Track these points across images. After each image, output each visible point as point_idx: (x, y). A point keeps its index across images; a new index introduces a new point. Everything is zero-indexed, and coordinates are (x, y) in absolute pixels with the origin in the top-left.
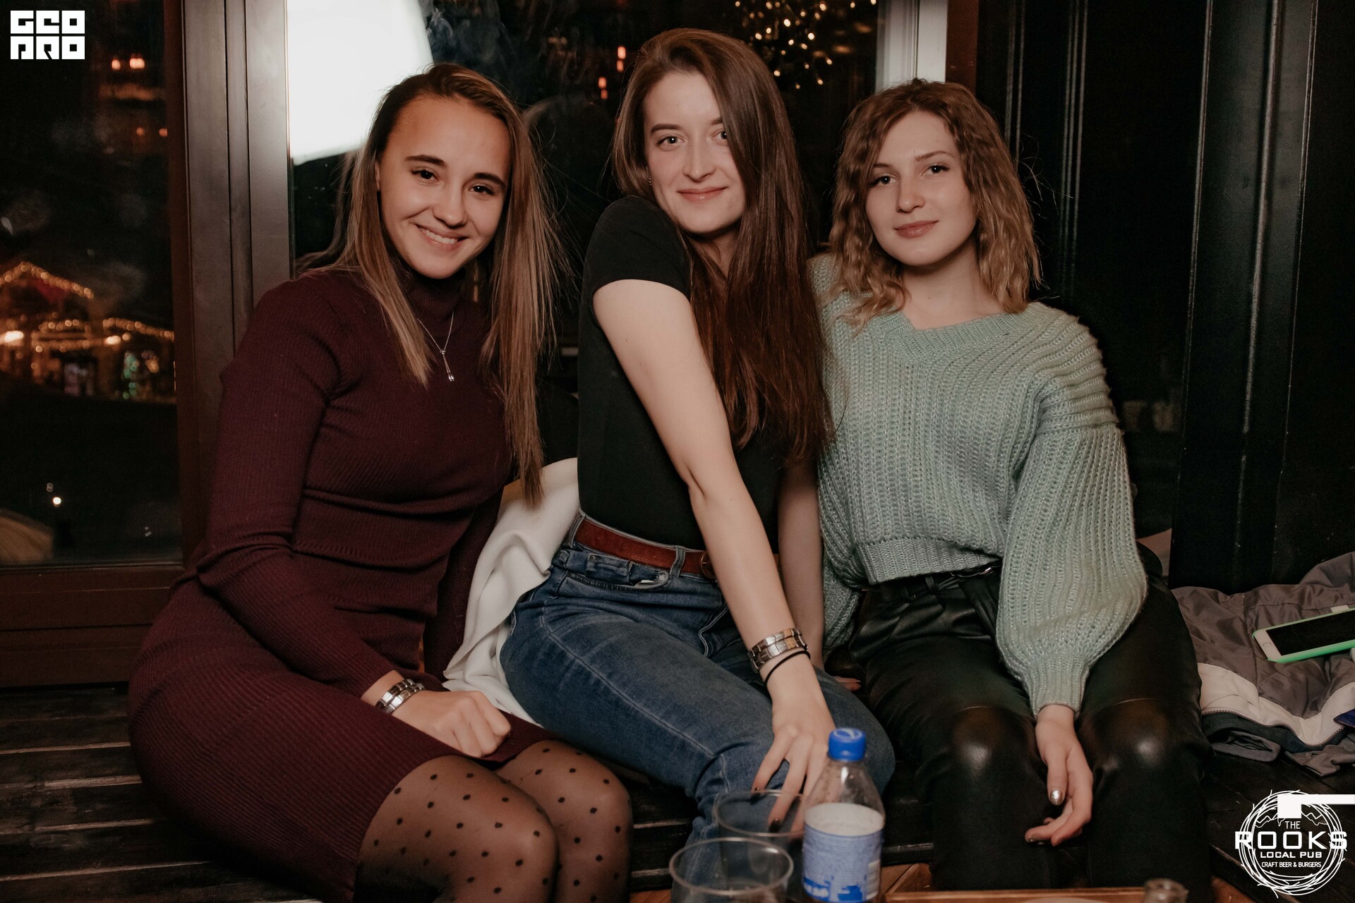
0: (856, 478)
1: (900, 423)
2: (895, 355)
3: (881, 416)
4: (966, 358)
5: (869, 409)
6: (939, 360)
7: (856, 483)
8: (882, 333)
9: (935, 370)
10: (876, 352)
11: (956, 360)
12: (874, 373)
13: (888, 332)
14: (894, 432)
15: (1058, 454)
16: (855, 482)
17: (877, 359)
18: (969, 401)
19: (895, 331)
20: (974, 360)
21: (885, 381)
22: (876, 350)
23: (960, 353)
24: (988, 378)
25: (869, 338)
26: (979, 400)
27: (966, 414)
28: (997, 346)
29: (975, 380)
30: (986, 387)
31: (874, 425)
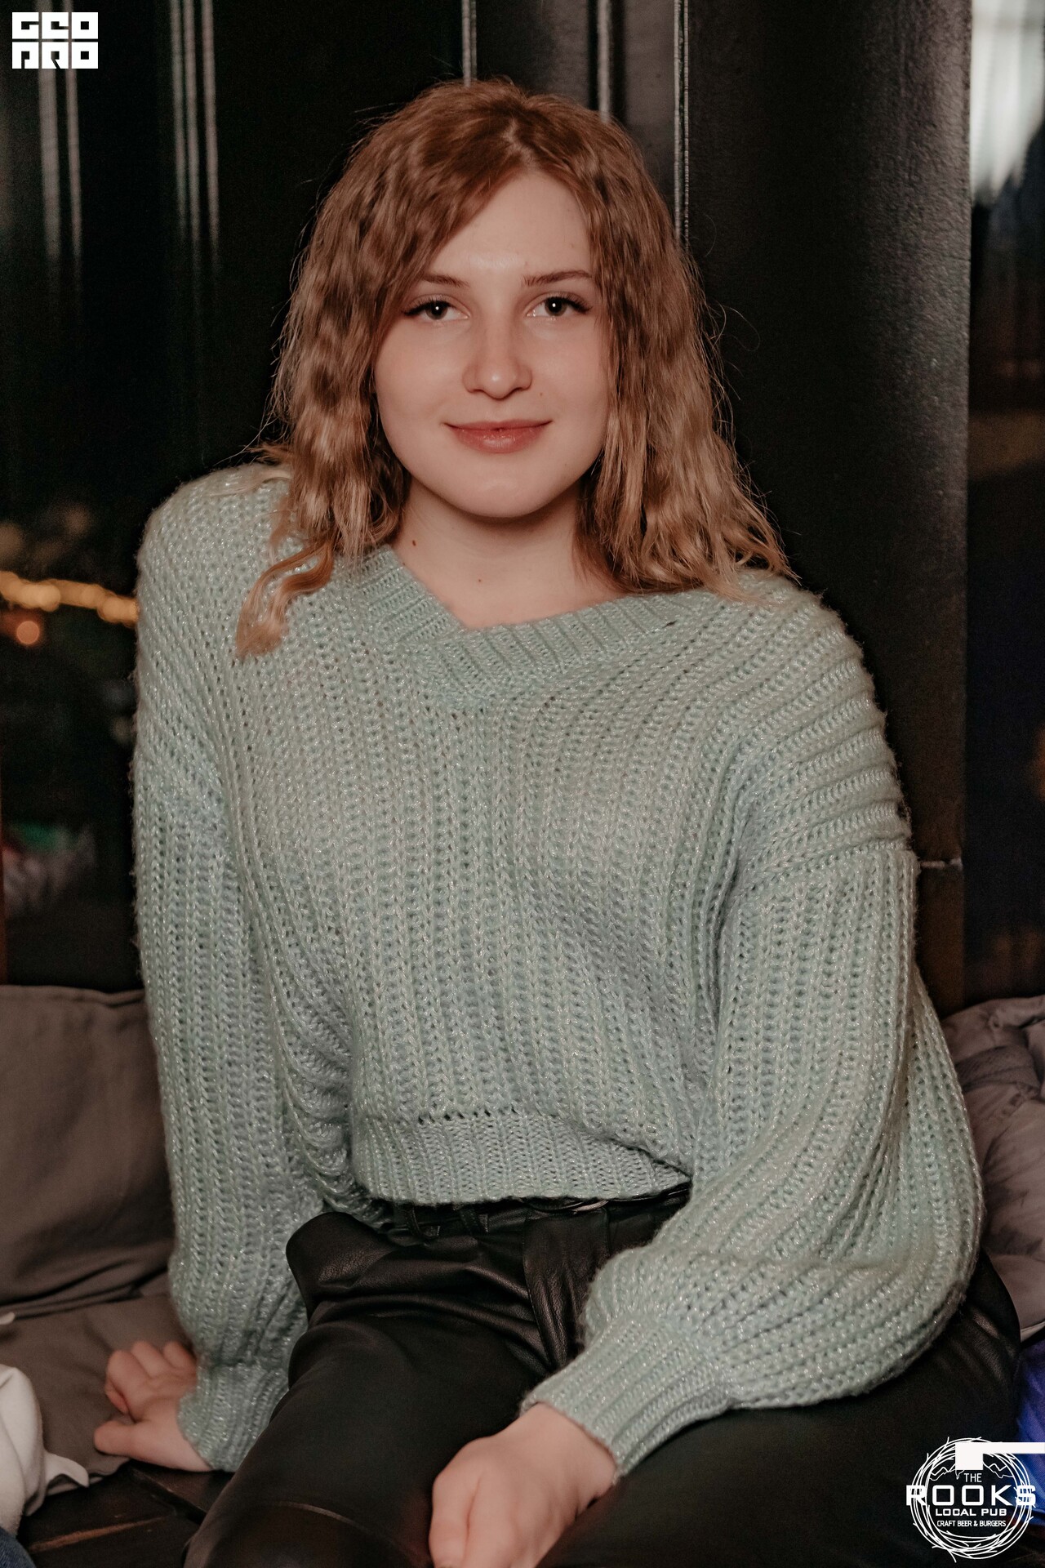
0: (362, 974)
1: (456, 850)
2: (422, 691)
3: (413, 836)
4: (583, 688)
5: (388, 819)
6: (521, 694)
7: (365, 986)
8: (392, 641)
9: (515, 718)
10: (383, 687)
11: (559, 693)
12: (385, 737)
13: (404, 638)
14: (443, 872)
15: (797, 928)
16: (360, 983)
17: (387, 705)
18: (599, 790)
19: (419, 632)
20: (601, 692)
21: (412, 757)
22: (382, 681)
23: (568, 677)
24: (637, 737)
25: (361, 654)
26: (622, 787)
27: (595, 818)
28: (650, 655)
29: (609, 739)
30: (636, 758)
31: (401, 854)
